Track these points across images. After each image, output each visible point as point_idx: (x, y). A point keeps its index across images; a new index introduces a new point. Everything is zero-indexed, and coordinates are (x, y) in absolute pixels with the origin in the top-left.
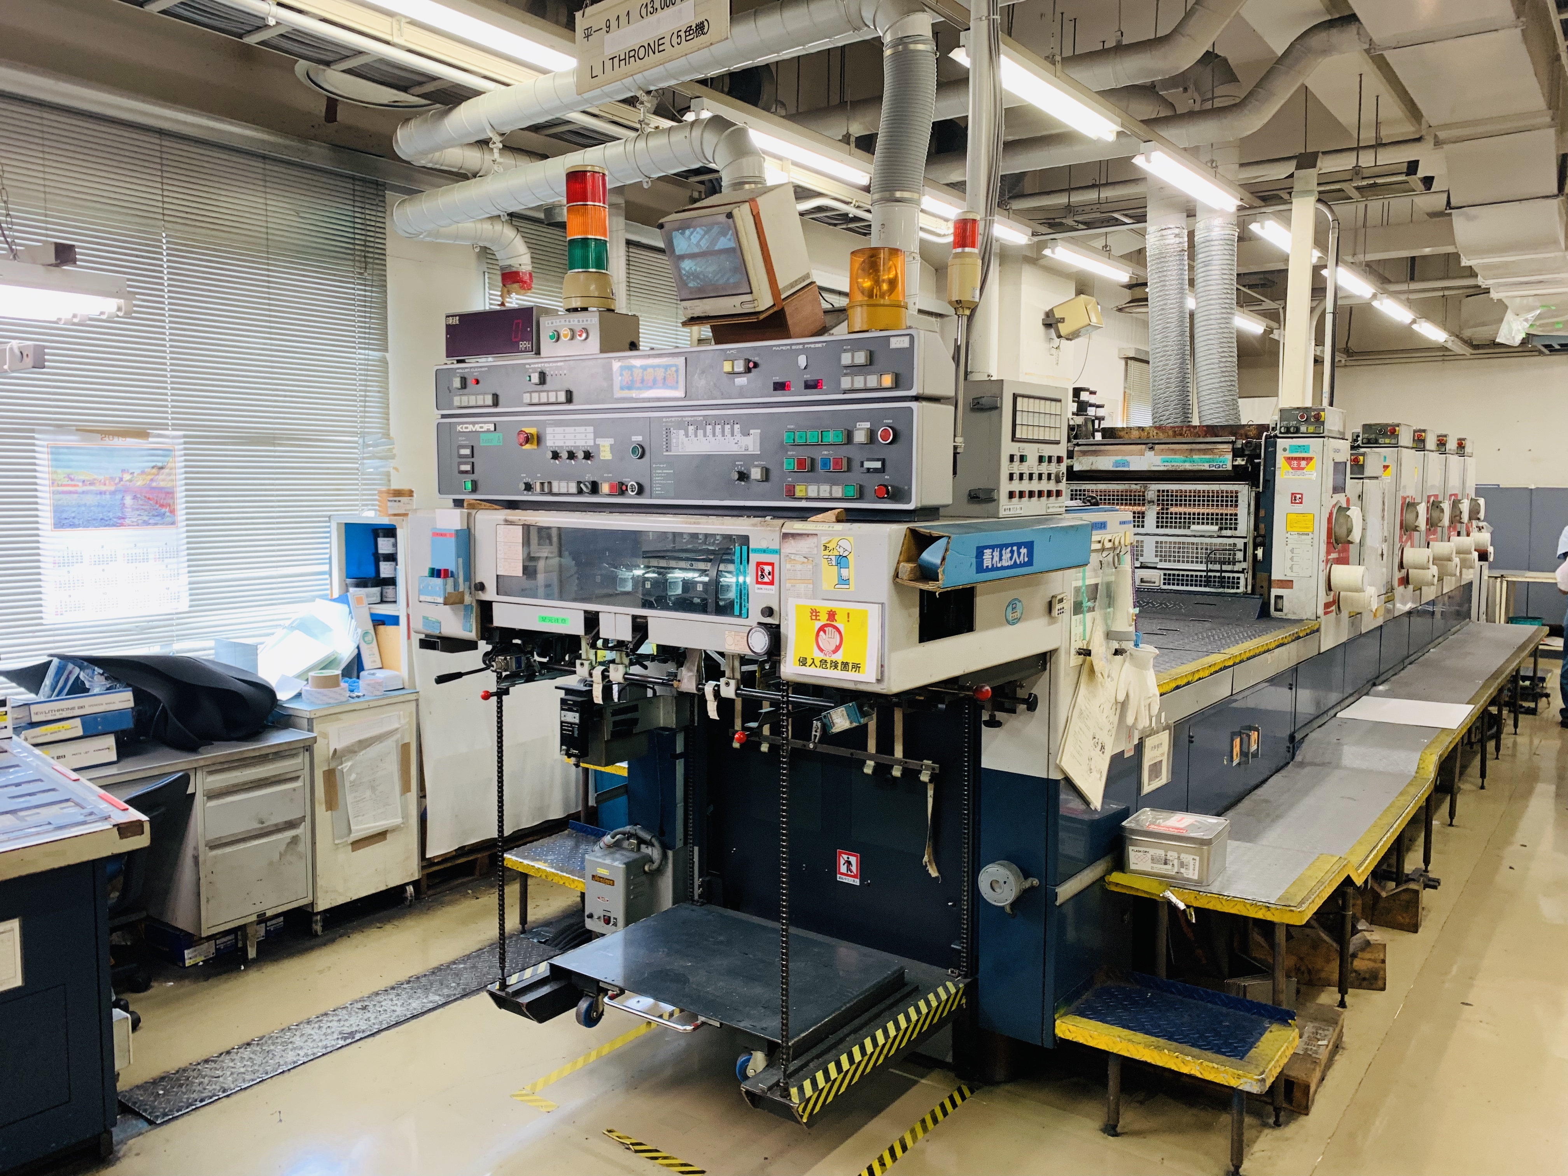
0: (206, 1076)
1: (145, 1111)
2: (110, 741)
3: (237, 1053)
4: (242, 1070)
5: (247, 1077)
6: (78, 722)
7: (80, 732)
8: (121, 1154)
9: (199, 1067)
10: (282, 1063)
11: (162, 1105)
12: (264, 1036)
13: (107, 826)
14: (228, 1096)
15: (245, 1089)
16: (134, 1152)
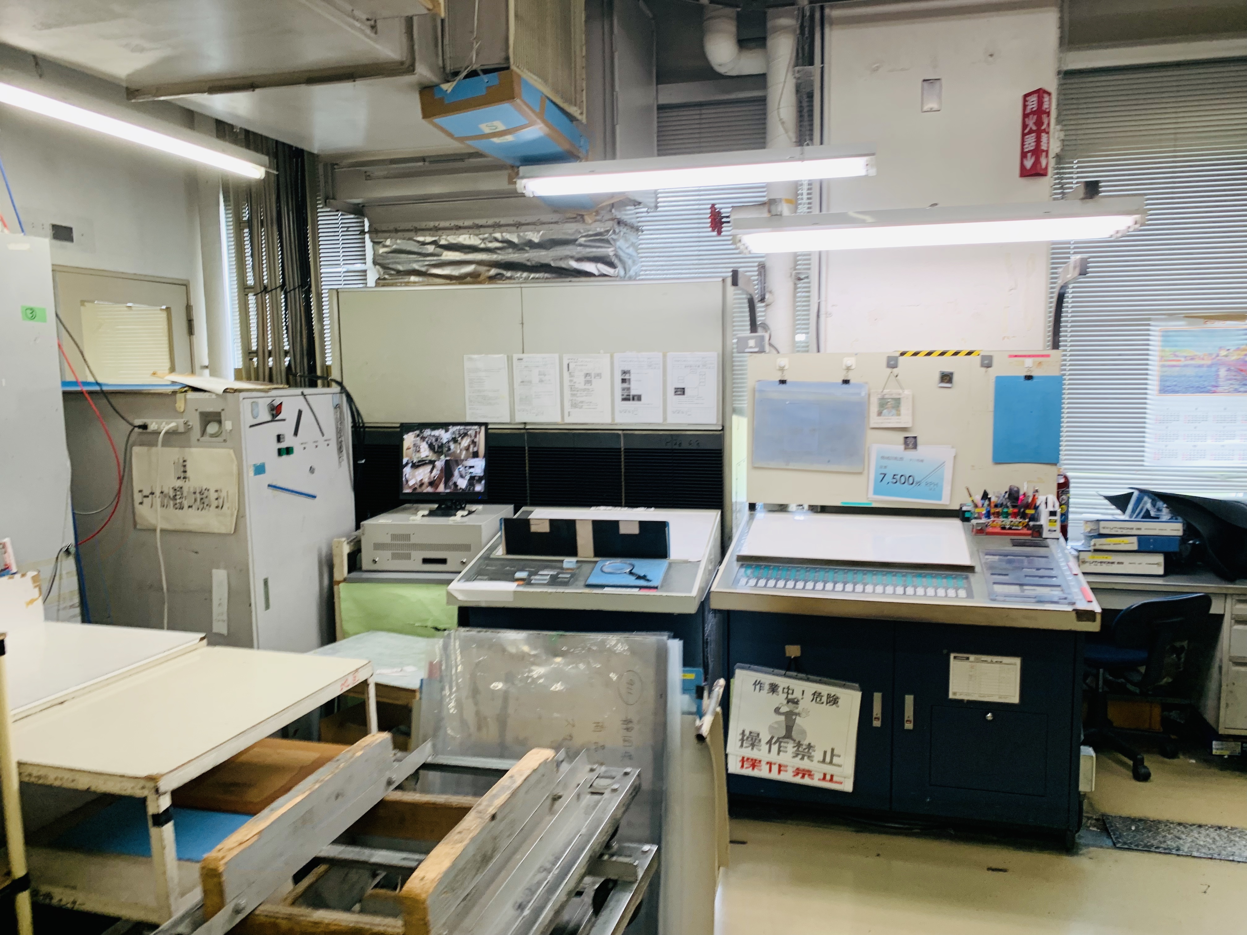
0: (1172, 834)
1: (1114, 835)
2: (1160, 559)
3: (1207, 830)
4: (1202, 843)
5: (1204, 851)
6: (1135, 539)
7: (1135, 547)
8: (1081, 852)
9: (1172, 826)
10: (1237, 853)
11: (1127, 836)
12: (1237, 828)
13: (1070, 609)
14: (1178, 855)
15: (1194, 857)
16: (1090, 855)
